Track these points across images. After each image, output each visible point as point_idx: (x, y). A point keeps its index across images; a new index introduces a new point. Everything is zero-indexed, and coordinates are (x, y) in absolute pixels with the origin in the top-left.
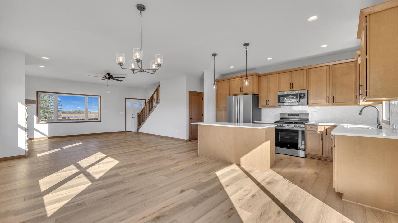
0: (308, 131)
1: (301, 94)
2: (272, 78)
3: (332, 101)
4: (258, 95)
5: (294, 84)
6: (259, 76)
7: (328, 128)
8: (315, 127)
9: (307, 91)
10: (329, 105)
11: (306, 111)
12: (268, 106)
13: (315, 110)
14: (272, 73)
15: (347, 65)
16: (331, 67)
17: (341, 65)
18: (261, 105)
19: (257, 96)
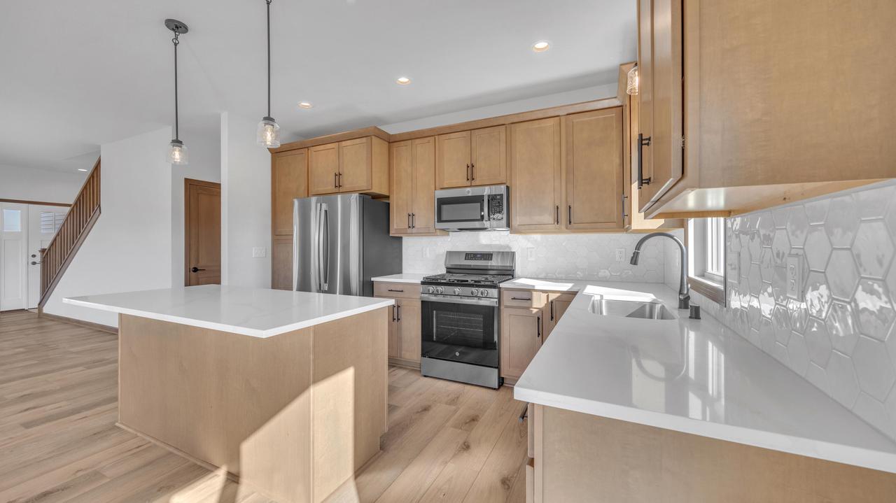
0: (507, 307)
1: (492, 198)
2: (423, 150)
3: (567, 219)
4: (388, 197)
5: (477, 166)
6: (392, 141)
7: (557, 300)
8: (526, 295)
9: (508, 188)
10: (559, 231)
11: (508, 246)
12: (414, 230)
13: (530, 245)
14: (423, 131)
15: (600, 116)
16: (563, 119)
17: (585, 118)
18: (395, 227)
19: (387, 201)
